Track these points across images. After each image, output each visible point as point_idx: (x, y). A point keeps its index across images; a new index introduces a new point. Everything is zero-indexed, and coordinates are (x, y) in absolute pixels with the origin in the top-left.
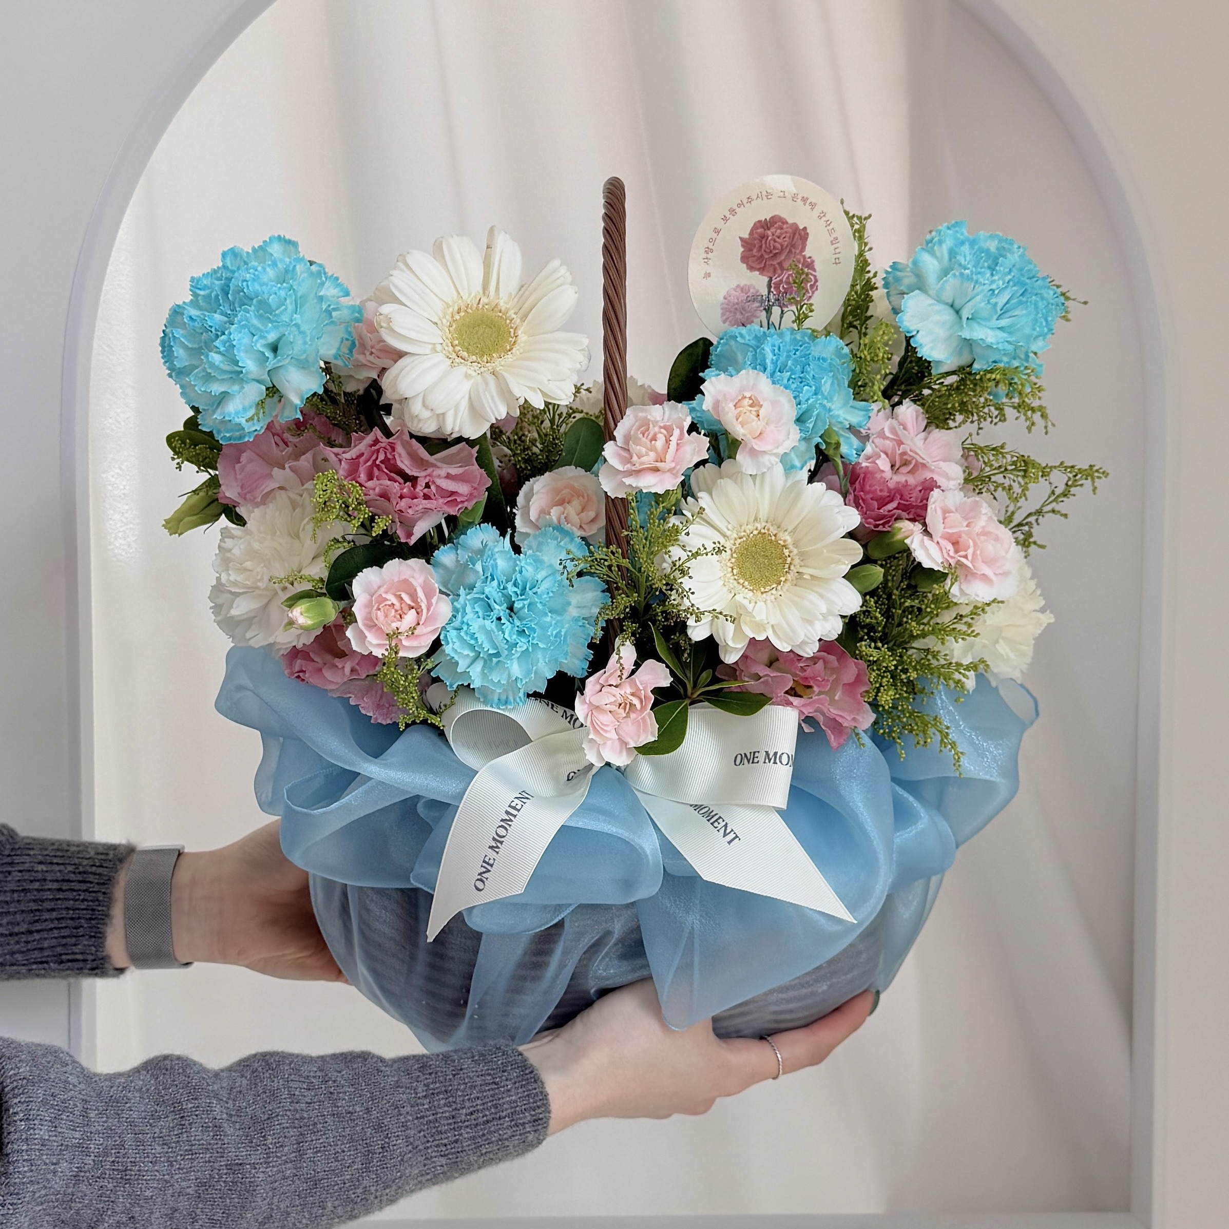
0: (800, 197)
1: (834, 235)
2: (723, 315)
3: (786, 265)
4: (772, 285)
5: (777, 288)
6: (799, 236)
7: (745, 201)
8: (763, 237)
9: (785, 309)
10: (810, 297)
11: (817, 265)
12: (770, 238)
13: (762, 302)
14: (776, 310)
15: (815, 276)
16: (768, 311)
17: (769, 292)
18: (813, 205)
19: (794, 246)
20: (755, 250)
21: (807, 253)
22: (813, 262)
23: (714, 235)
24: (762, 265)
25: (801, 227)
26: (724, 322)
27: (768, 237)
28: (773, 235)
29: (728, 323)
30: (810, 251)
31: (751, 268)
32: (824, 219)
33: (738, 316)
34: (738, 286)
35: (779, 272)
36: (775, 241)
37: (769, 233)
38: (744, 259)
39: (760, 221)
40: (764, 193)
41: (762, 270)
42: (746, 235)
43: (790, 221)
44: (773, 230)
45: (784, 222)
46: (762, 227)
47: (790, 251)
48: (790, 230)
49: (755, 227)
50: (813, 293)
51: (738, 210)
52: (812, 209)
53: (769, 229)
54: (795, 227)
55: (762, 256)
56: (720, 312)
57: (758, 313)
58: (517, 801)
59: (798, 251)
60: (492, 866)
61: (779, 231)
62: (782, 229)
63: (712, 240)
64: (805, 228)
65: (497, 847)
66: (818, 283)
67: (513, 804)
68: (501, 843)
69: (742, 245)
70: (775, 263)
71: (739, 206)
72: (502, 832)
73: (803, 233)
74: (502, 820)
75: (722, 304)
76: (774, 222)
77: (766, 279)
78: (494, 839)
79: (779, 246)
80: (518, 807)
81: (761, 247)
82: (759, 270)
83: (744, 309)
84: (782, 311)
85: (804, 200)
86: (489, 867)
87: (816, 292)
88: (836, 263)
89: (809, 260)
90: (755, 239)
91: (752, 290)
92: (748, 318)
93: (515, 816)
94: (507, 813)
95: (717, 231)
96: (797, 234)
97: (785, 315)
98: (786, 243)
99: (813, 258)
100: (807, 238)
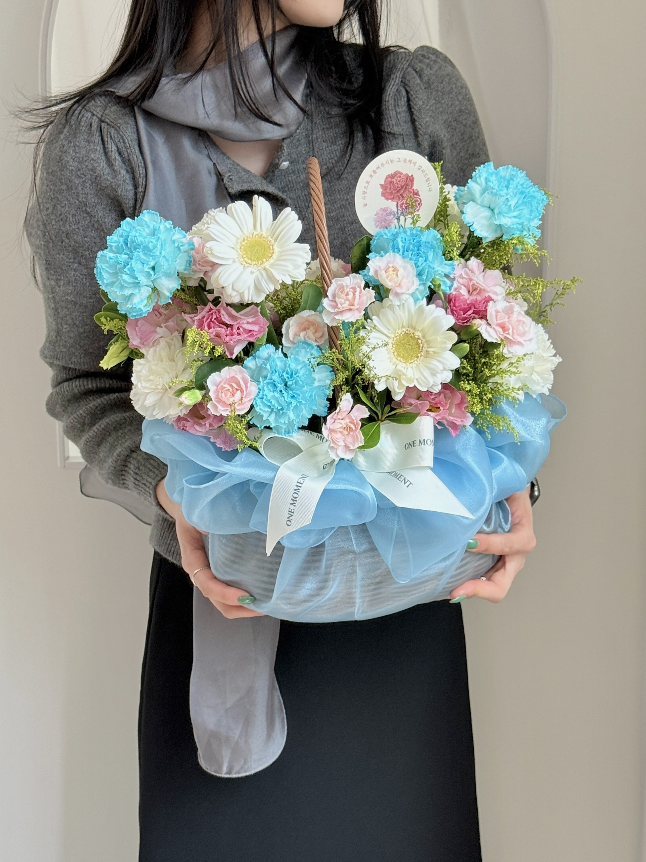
0: (408, 160)
1: (427, 177)
2: (375, 224)
3: (405, 196)
4: (399, 206)
5: (401, 207)
6: (410, 180)
7: (380, 166)
8: (391, 182)
9: (407, 217)
10: (419, 210)
11: (420, 193)
12: (395, 182)
13: (394, 215)
14: (402, 218)
15: (420, 199)
16: (398, 219)
17: (398, 209)
18: (415, 163)
19: (407, 185)
20: (388, 190)
21: (414, 188)
22: (418, 191)
23: (366, 185)
24: (393, 196)
25: (410, 175)
26: (376, 227)
27: (393, 182)
28: (396, 181)
29: (378, 228)
30: (416, 186)
31: (387, 199)
32: (421, 169)
33: (383, 223)
34: (381, 209)
35: (401, 198)
36: (398, 184)
37: (394, 180)
38: (383, 195)
39: (389, 175)
40: (389, 161)
41: (393, 199)
42: (383, 183)
43: (404, 173)
44: (396, 178)
45: (402, 174)
46: (390, 177)
47: (406, 188)
48: (405, 177)
49: (387, 178)
50: (420, 207)
51: (377, 171)
52: (415, 165)
53: (394, 178)
54: (407, 176)
55: (392, 192)
56: (374, 223)
57: (393, 221)
58: (300, 479)
59: (410, 187)
60: (293, 513)
61: (399, 179)
62: (400, 177)
63: (365, 187)
64: (412, 176)
65: (295, 503)
66: (422, 202)
67: (299, 481)
68: (296, 501)
69: (382, 188)
70: (399, 194)
71: (377, 168)
72: (295, 495)
73: (411, 178)
74: (295, 490)
75: (374, 218)
76: (397, 174)
77: (396, 203)
78: (292, 500)
79: (400, 186)
80: (302, 482)
81: (391, 187)
82: (391, 199)
83: (386, 220)
84: (405, 219)
85: (410, 161)
86: (292, 514)
87: (422, 207)
88: (430, 191)
89: (416, 191)
90: (387, 184)
91: (389, 210)
92: (388, 224)
93: (301, 487)
94: (297, 486)
95: (368, 182)
96: (408, 179)
97: (407, 221)
98: (403, 184)
99: (418, 190)
100: (413, 180)
